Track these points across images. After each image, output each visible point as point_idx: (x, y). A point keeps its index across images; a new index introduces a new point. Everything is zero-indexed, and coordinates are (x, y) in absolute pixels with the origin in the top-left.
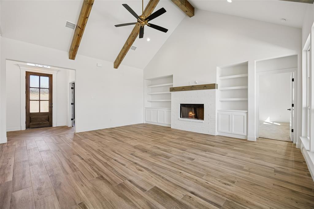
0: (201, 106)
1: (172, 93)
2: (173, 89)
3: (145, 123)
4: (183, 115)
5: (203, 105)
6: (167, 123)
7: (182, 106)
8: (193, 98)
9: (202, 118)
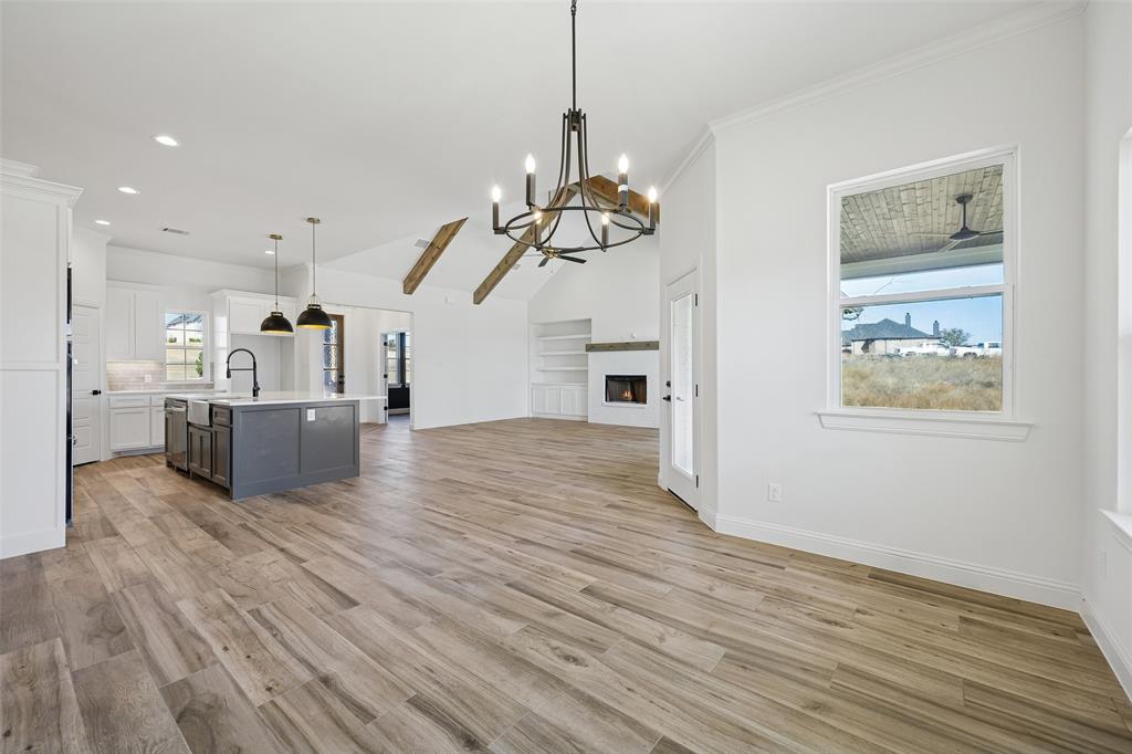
0: (642, 380)
1: (591, 354)
2: (591, 348)
3: (531, 416)
4: (611, 396)
5: (645, 377)
6: (581, 414)
7: (609, 378)
8: (627, 364)
9: (644, 401)
